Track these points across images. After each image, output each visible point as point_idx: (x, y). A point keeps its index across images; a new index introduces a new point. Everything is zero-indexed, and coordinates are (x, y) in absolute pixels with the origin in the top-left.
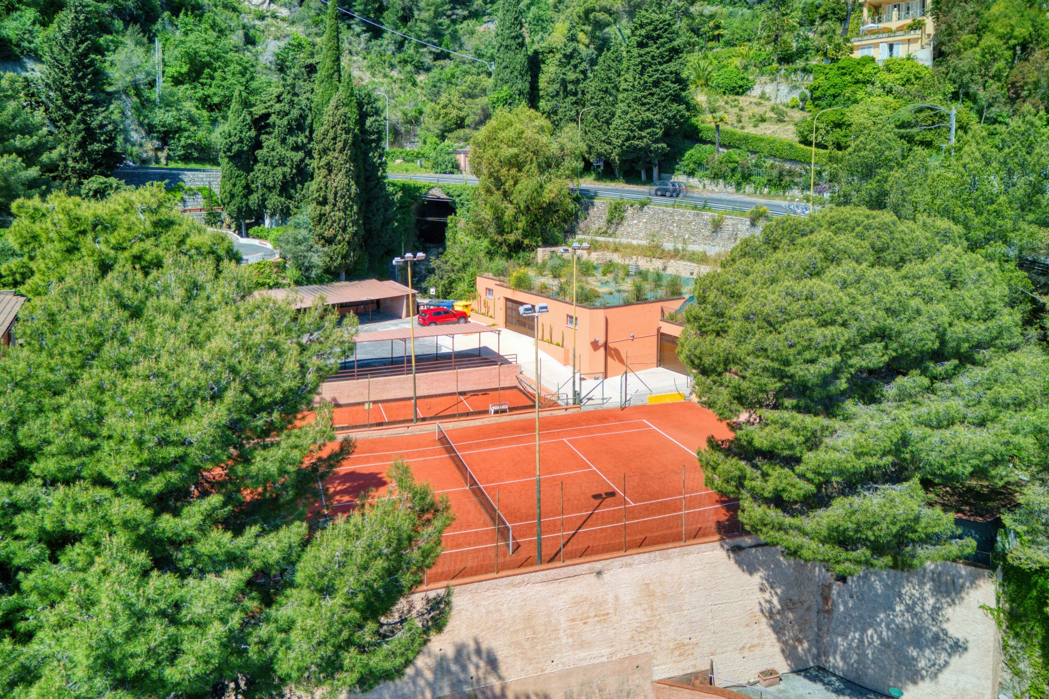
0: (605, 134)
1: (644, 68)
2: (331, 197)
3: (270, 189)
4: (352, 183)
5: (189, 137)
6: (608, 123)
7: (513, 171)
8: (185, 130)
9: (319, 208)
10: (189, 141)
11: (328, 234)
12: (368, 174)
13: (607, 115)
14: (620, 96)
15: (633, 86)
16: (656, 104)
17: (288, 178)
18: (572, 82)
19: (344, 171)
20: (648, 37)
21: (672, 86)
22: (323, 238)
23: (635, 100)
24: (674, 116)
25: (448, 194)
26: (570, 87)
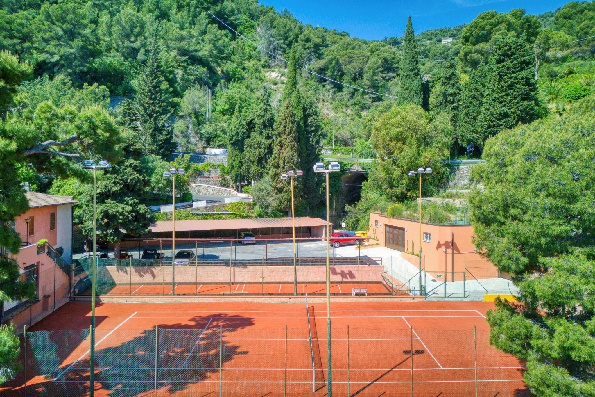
0: (473, 126)
1: (501, 77)
2: (281, 163)
3: (253, 162)
4: (295, 154)
5: (221, 140)
6: (475, 118)
7: (399, 144)
8: (219, 136)
9: (275, 170)
10: (221, 143)
11: (279, 186)
12: (310, 152)
13: (475, 114)
14: (484, 100)
15: (493, 91)
16: (510, 101)
17: (263, 155)
18: (451, 94)
19: (290, 147)
20: (504, 55)
21: (523, 87)
22: (277, 189)
23: (494, 100)
24: (525, 109)
25: (363, 168)
26: (450, 98)
